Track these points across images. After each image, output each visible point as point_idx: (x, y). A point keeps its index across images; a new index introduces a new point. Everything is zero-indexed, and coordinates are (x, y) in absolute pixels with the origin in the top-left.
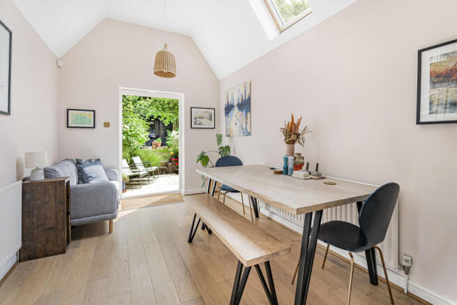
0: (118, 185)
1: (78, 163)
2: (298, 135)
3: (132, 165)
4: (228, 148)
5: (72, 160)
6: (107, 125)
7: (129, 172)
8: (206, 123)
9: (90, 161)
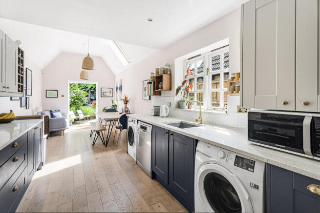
0: (67, 121)
1: (51, 111)
2: (128, 101)
3: (76, 114)
4: (116, 106)
5: (48, 110)
6: (63, 96)
7: (74, 117)
8: (108, 94)
9: (56, 111)
